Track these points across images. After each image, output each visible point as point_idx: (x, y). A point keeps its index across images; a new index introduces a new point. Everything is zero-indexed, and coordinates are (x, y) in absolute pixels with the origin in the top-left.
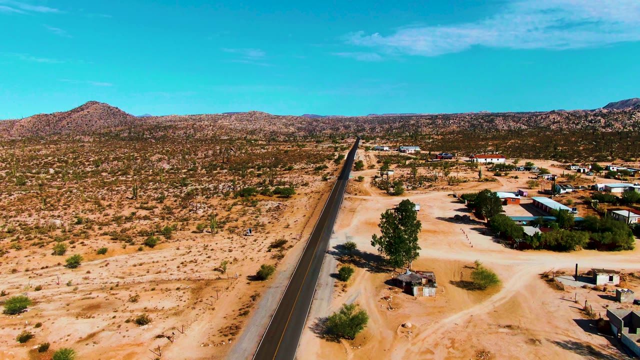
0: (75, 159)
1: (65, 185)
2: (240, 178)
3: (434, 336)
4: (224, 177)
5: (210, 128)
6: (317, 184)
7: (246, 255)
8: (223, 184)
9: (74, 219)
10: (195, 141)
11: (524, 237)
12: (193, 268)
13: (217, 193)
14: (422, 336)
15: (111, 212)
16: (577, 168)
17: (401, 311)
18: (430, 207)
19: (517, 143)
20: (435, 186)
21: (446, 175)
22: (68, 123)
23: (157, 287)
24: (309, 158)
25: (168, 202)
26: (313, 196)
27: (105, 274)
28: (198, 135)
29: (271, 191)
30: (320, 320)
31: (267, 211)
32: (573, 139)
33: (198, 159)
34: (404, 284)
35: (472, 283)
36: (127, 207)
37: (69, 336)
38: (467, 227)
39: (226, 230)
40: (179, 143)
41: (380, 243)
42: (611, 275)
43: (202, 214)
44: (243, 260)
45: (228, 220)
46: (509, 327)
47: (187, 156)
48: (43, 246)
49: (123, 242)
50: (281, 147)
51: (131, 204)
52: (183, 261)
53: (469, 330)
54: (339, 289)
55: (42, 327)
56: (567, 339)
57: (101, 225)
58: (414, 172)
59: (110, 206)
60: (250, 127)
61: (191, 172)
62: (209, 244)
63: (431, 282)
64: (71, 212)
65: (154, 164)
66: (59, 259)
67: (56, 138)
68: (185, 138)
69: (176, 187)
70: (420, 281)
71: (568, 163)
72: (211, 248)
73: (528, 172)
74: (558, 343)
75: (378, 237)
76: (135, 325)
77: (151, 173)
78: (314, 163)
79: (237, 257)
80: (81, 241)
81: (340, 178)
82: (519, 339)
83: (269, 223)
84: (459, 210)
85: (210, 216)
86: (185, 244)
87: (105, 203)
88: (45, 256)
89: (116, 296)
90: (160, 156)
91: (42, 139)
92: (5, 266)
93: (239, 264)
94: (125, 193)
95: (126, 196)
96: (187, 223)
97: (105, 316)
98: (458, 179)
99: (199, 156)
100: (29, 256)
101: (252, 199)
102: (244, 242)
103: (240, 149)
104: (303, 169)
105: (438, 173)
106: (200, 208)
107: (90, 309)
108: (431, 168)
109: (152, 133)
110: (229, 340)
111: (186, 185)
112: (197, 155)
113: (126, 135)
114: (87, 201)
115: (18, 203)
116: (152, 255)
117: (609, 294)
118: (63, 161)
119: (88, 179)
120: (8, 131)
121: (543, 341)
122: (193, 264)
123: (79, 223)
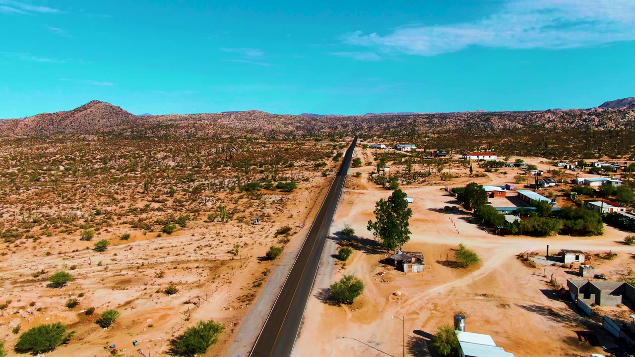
0: (82, 157)
1: (76, 180)
2: (244, 174)
3: (420, 301)
4: (228, 174)
5: (211, 127)
6: (317, 179)
7: (255, 240)
8: (228, 180)
9: (93, 211)
10: (197, 140)
11: (505, 224)
12: (209, 251)
13: (223, 187)
14: (409, 302)
15: (126, 205)
16: (565, 164)
17: (392, 283)
18: (423, 199)
19: (510, 141)
20: (428, 181)
21: (439, 171)
22: (71, 122)
23: (178, 266)
24: (309, 155)
25: (178, 196)
26: (313, 191)
27: (130, 256)
28: (200, 133)
29: (274, 186)
30: (323, 290)
31: (271, 204)
32: (565, 137)
33: (202, 156)
34: (396, 262)
35: (456, 262)
36: (140, 200)
37: (109, 303)
38: (455, 217)
39: (235, 220)
40: (181, 142)
41: (375, 228)
42: (577, 255)
43: (211, 206)
44: (253, 244)
45: (235, 211)
46: (484, 295)
47: (190, 154)
48: (71, 233)
49: (143, 230)
50: (281, 146)
51: (143, 197)
52: (199, 245)
53: (450, 297)
54: (339, 267)
55: (84, 297)
56: (532, 304)
57: (120, 216)
58: (409, 168)
59: (124, 199)
60: (250, 126)
61: (196, 169)
62: (221, 231)
63: (419, 261)
64: (88, 205)
65: (160, 161)
66: (86, 244)
67: (61, 137)
68: (187, 137)
69: (184, 182)
70: (410, 260)
71: (557, 160)
72: (222, 235)
73: (517, 168)
74: (524, 307)
75: (374, 222)
76: (164, 295)
77: (157, 170)
78: (314, 160)
79: (247, 242)
80: (105, 228)
81: (338, 174)
82: (492, 304)
83: (274, 213)
84: (449, 202)
85: (219, 208)
86: (199, 231)
87: (119, 197)
88: (74, 241)
89: (143, 273)
90: (165, 154)
91: (48, 137)
92: (40, 250)
93: (249, 247)
94: (136, 187)
95: (138, 190)
96: (198, 214)
97: (137, 288)
98: (450, 175)
99: (203, 154)
100: (60, 241)
101: (256, 193)
102: (252, 230)
103: (241, 147)
104: (304, 166)
105: (432, 169)
106: (209, 201)
107: (123, 284)
108: (426, 165)
109: (154, 132)
110: (247, 305)
111: (193, 181)
112: (201, 153)
113: (129, 134)
114: (101, 195)
115: (37, 197)
116: (170, 241)
117: (574, 270)
118: (70, 159)
119: (99, 176)
120: (12, 130)
121: (512, 305)
122: (208, 249)
123: (98, 213)
